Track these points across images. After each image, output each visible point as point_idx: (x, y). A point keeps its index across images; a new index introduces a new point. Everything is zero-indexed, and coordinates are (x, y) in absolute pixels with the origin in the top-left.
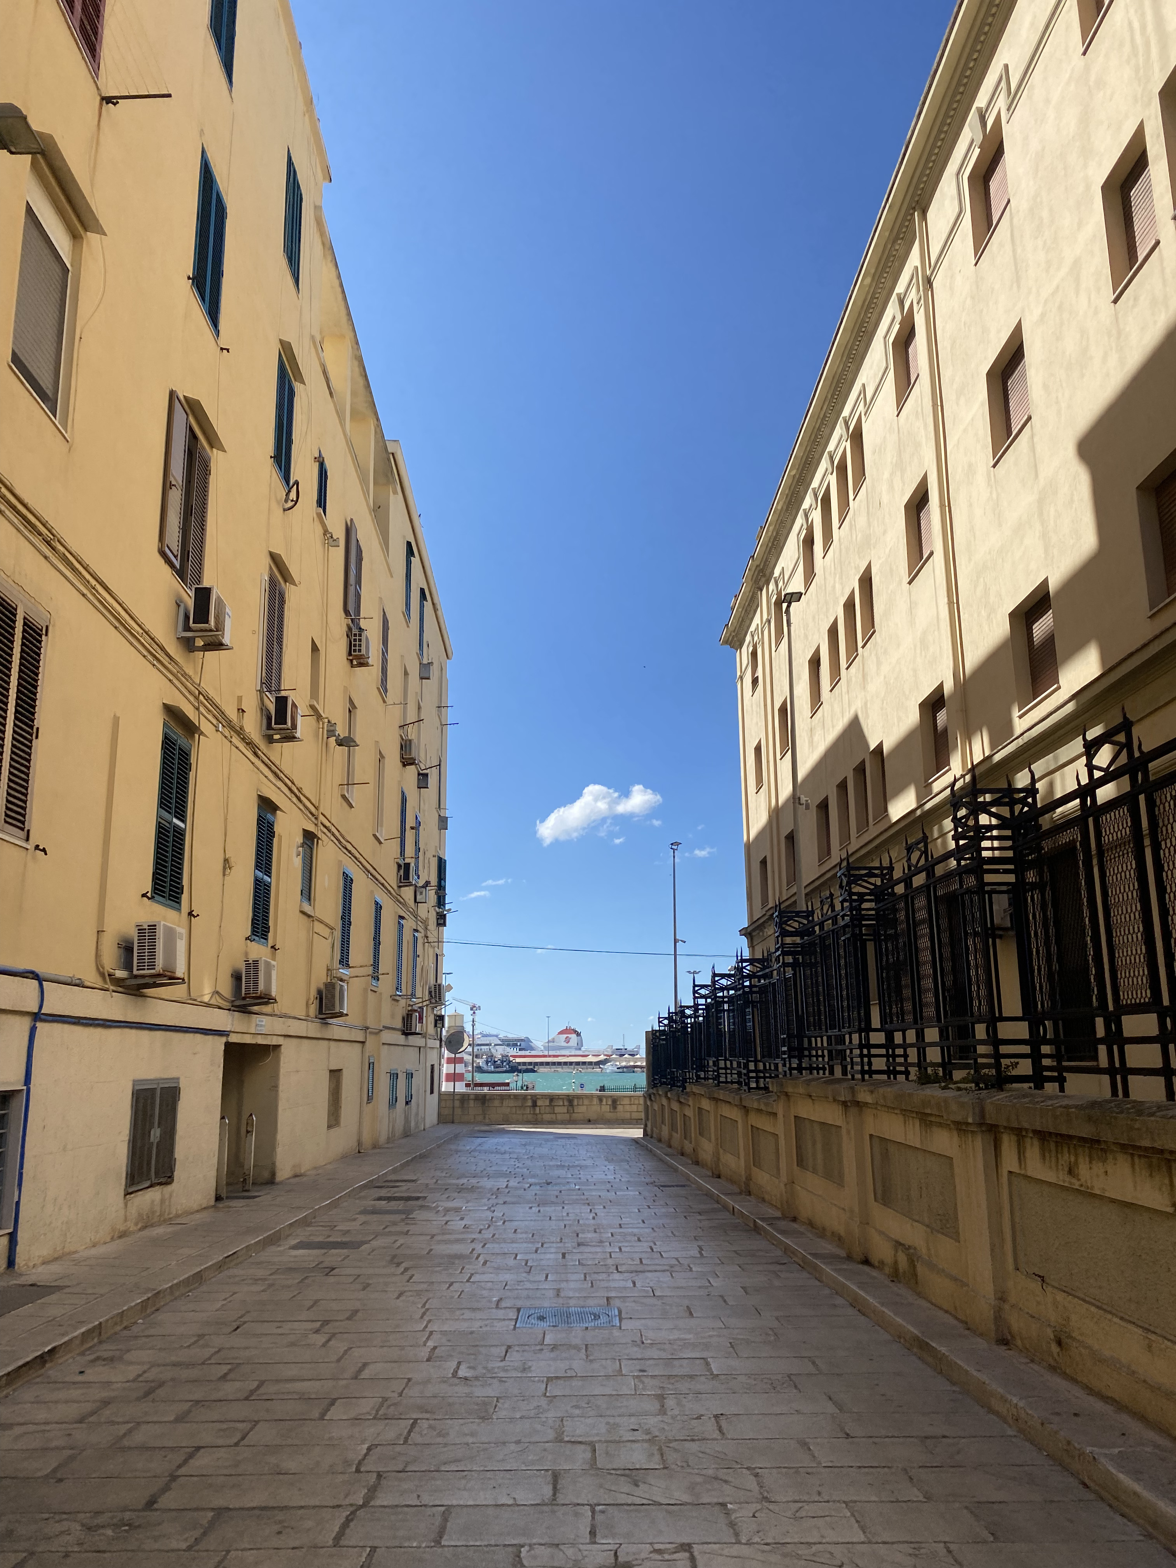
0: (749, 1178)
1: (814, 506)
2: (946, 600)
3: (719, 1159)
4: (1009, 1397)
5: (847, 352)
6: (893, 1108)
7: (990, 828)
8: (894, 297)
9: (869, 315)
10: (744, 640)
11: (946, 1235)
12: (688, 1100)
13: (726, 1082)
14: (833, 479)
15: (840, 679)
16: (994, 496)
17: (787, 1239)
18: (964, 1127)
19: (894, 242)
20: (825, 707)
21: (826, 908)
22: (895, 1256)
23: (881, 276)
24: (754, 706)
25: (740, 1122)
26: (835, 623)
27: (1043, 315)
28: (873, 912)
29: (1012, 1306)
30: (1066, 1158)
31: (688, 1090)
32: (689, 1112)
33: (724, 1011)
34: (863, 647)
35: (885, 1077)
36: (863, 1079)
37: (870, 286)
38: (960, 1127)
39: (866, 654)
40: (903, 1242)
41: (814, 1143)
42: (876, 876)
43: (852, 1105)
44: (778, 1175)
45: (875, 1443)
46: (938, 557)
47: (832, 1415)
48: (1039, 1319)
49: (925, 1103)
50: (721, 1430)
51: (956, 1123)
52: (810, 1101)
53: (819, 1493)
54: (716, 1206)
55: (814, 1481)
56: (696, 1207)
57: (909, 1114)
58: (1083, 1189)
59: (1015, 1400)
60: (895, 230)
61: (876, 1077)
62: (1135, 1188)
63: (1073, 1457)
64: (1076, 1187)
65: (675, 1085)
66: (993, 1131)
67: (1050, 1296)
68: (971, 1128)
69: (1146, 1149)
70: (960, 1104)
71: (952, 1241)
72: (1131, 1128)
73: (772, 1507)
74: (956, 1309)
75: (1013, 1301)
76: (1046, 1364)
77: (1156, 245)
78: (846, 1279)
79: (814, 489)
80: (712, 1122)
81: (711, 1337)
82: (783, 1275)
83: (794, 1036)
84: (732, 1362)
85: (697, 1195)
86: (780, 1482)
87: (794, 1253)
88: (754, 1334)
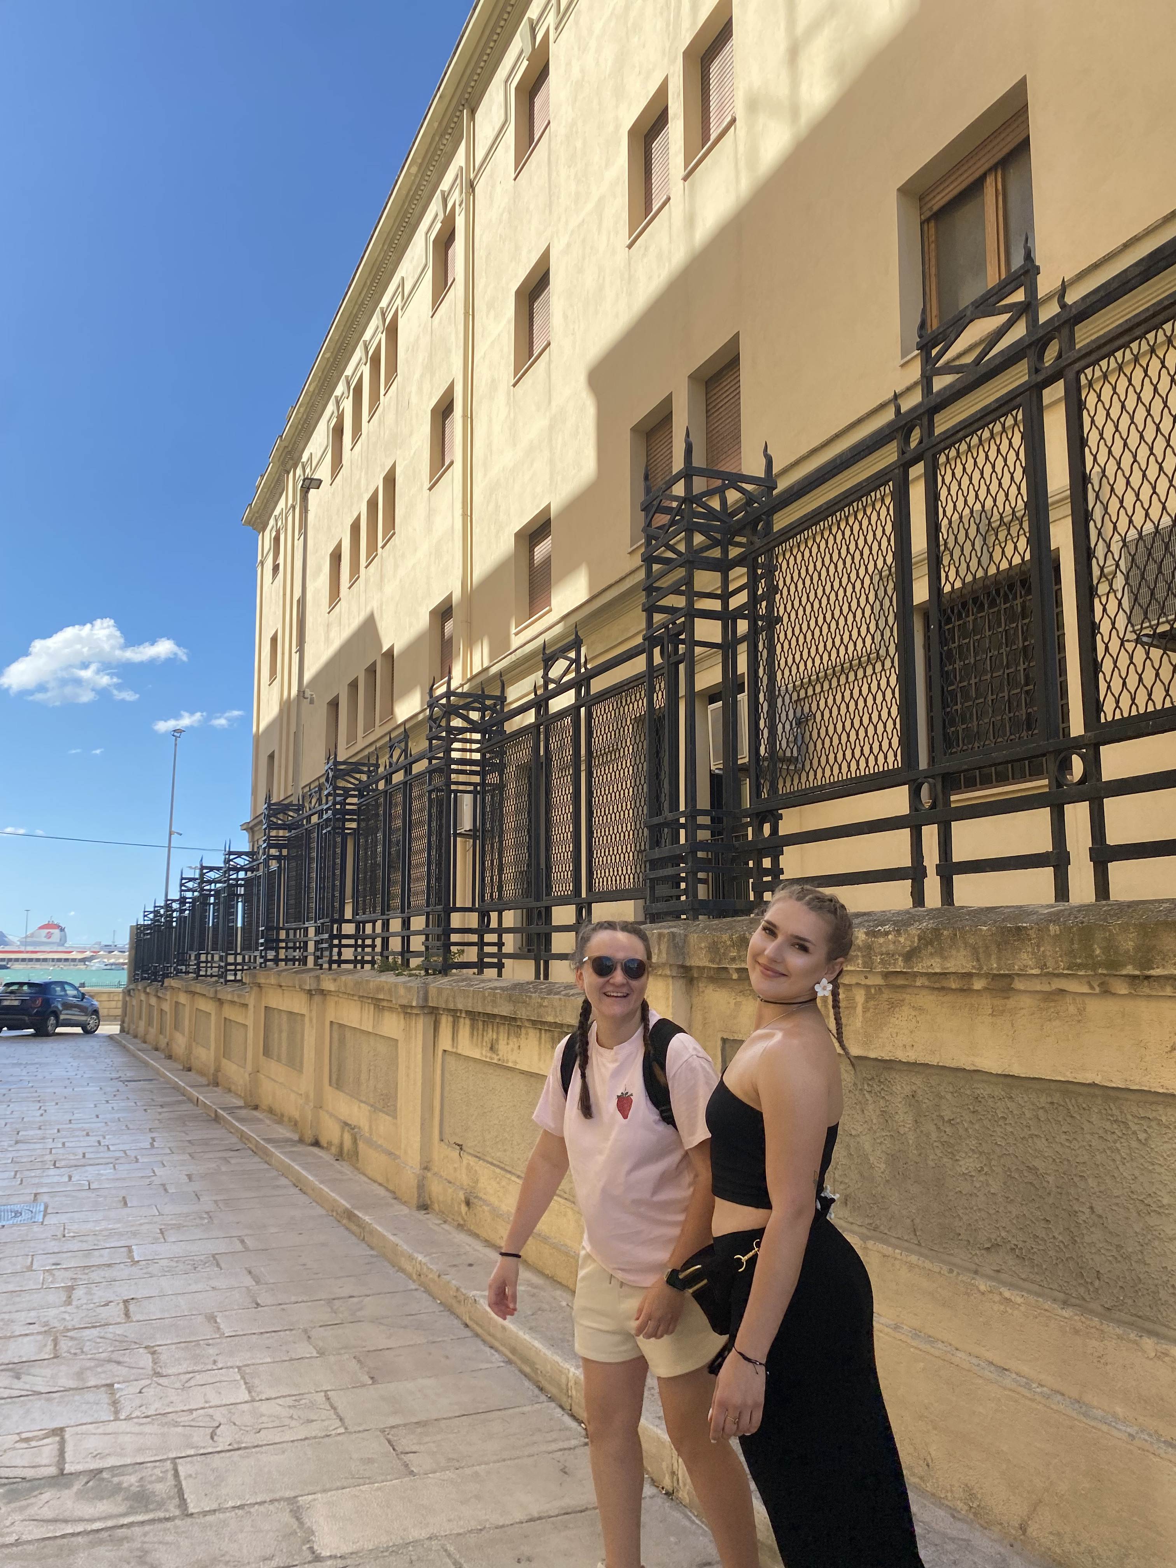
0: (218, 1070)
1: (346, 395)
2: (460, 512)
3: (190, 1053)
4: (416, 1255)
5: (388, 241)
6: (353, 995)
7: (463, 730)
8: (438, 193)
10: (267, 524)
11: (387, 1114)
12: (166, 995)
13: (206, 976)
14: (366, 370)
15: (359, 577)
16: (512, 415)
17: (243, 1126)
18: (409, 1011)
19: (442, 136)
20: (342, 606)
21: (314, 801)
22: (342, 1136)
23: (427, 168)
24: (273, 594)
25: (213, 1013)
26: (358, 518)
27: (568, 245)
28: (355, 807)
29: (435, 1174)
30: (490, 1035)
31: (166, 984)
32: (166, 1007)
34: (383, 547)
35: (351, 966)
36: (330, 969)
37: (416, 176)
38: (406, 1010)
39: (384, 555)
40: (350, 1122)
41: (281, 1032)
42: (363, 772)
43: (317, 993)
44: (244, 1067)
45: (283, 1309)
46: (458, 467)
47: (247, 1288)
48: (454, 1184)
49: (379, 989)
50: (127, 1314)
51: (403, 1007)
52: (279, 991)
53: (215, 1362)
54: (181, 1098)
55: (211, 1351)
56: (160, 1100)
57: (365, 1000)
58: (500, 1063)
59: (420, 1257)
60: (444, 124)
61: (343, 966)
62: (540, 1060)
63: (459, 1302)
64: (495, 1061)
65: (155, 980)
66: (433, 1012)
67: (465, 1162)
68: (415, 1011)
69: (550, 1024)
70: (409, 989)
71: (389, 1118)
72: (541, 1006)
73: (161, 1381)
74: (388, 1180)
75: (436, 1169)
76: (456, 1223)
77: (669, 199)
78: (294, 1161)
79: (347, 377)
80: (187, 1015)
81: (141, 1224)
82: (233, 1161)
83: (273, 928)
84: (157, 1247)
85: (163, 1088)
86: (177, 1356)
87: (248, 1140)
88: (188, 1219)
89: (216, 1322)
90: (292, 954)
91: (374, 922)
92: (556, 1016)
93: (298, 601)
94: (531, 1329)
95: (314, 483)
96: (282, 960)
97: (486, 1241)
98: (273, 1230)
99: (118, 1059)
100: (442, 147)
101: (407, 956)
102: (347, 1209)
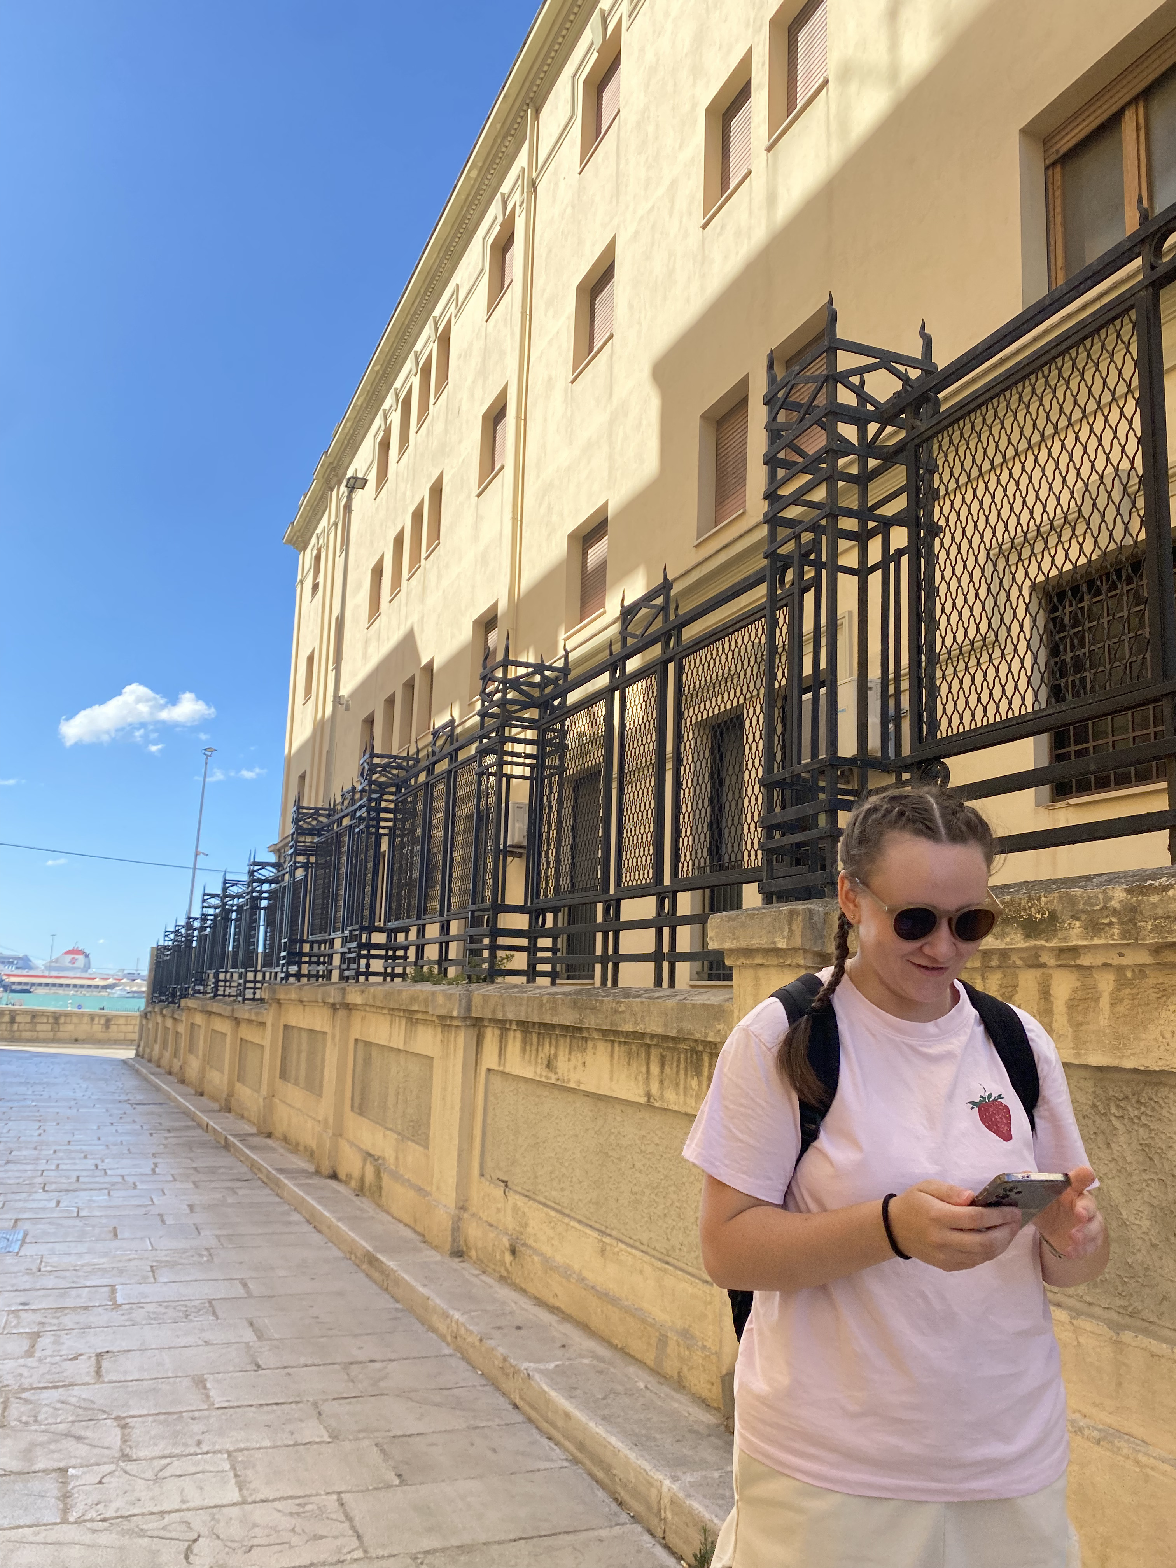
0: (231, 1095)
1: (394, 408)
2: (510, 515)
3: (204, 1076)
4: (451, 1312)
5: (444, 249)
6: (383, 1008)
8: (499, 196)
9: (472, 212)
10: (309, 543)
11: (417, 1143)
12: (182, 1016)
13: (224, 996)
14: (416, 381)
15: (400, 591)
16: (569, 413)
17: (256, 1155)
18: (448, 1022)
19: (505, 137)
20: (383, 620)
21: (346, 802)
22: (363, 1168)
23: (488, 170)
24: (312, 613)
25: (229, 1034)
26: (402, 531)
27: (637, 233)
28: (391, 805)
29: (473, 1215)
30: (547, 1049)
31: (182, 1006)
32: (182, 1029)
33: (232, 920)
34: (426, 559)
35: (381, 979)
36: (357, 980)
37: (476, 179)
38: (445, 1022)
39: (428, 566)
40: (372, 1152)
41: (299, 1052)
42: (401, 767)
43: (342, 1007)
44: (258, 1091)
45: (289, 1374)
46: (509, 472)
47: (247, 1343)
48: (497, 1228)
49: (414, 999)
50: (98, 1372)
51: (442, 1018)
52: (301, 1008)
53: (199, 1443)
54: (190, 1123)
55: (197, 1427)
56: (167, 1123)
57: (396, 1013)
58: (559, 1083)
59: (457, 1315)
60: (506, 127)
61: (372, 979)
62: (611, 1079)
63: (507, 1375)
64: (553, 1081)
65: (173, 1002)
66: (477, 1024)
67: (511, 1201)
68: (456, 1023)
69: (627, 1034)
70: (449, 997)
71: (421, 1148)
72: (615, 1012)
73: (129, 1467)
74: (415, 1221)
75: (473, 1209)
76: (497, 1275)
77: (750, 172)
78: (308, 1194)
79: (396, 389)
80: (202, 1037)
81: (130, 1260)
82: (241, 1192)
83: (296, 941)
84: (143, 1288)
85: (173, 1113)
86: (153, 1433)
87: (259, 1169)
88: (184, 1256)
89: (205, 1387)
90: (314, 969)
91: (407, 930)
92: (636, 1024)
93: (337, 618)
94: (604, 1418)
95: (359, 483)
96: (304, 976)
97: (536, 1298)
98: (282, 1273)
99: (131, 1082)
100: (504, 149)
101: (444, 964)
102: (368, 1252)
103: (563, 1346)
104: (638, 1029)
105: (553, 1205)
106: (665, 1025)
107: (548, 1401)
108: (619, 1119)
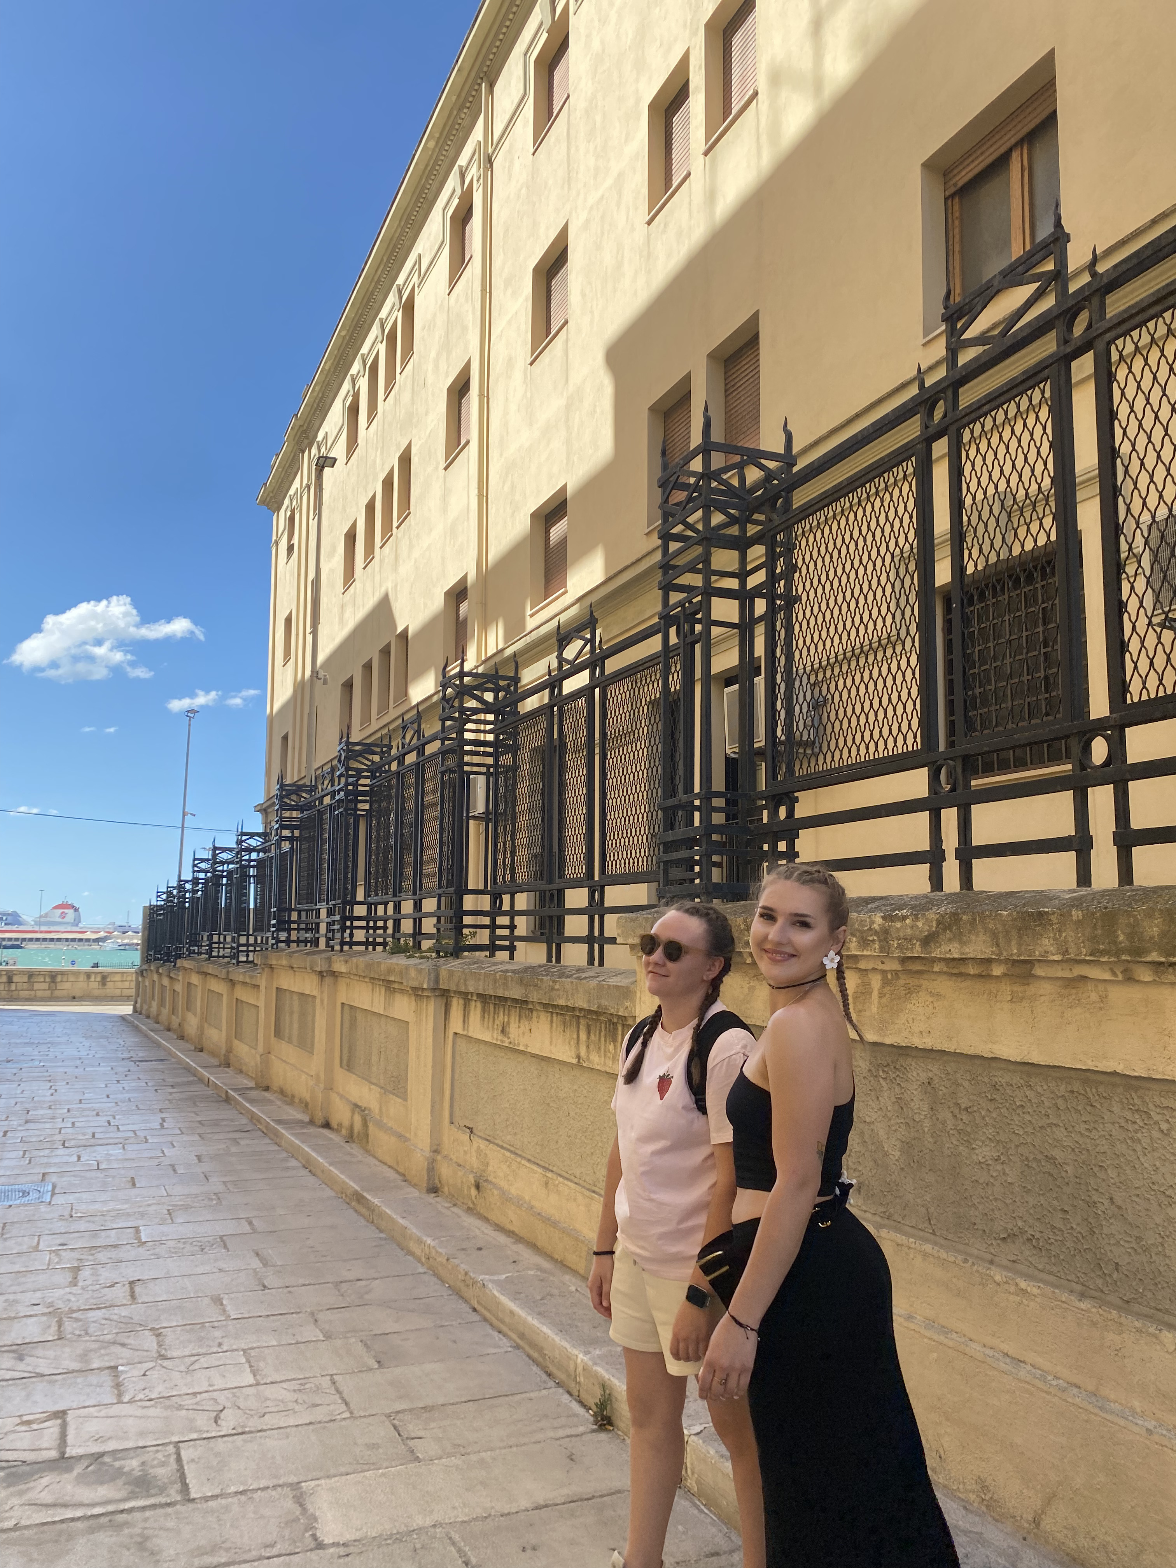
0: (229, 1050)
1: (362, 373)
2: (476, 491)
3: (202, 1033)
4: (425, 1239)
5: (405, 218)
6: (364, 977)
7: (475, 711)
8: (456, 168)
9: (431, 182)
10: (282, 503)
11: (397, 1096)
12: (178, 975)
13: (218, 957)
14: (382, 348)
15: (373, 558)
16: (529, 395)
17: (254, 1107)
18: (420, 993)
19: (460, 110)
20: (357, 584)
21: (326, 782)
22: (352, 1117)
23: (445, 142)
24: (288, 575)
25: (225, 994)
26: (373, 498)
27: (587, 221)
28: (367, 788)
29: (445, 1157)
30: (501, 1018)
31: (178, 965)
32: (178, 987)
33: (223, 885)
34: (398, 528)
35: (363, 948)
36: (342, 950)
37: (434, 150)
38: (417, 992)
39: (399, 536)
40: (360, 1104)
41: (292, 1013)
42: (375, 753)
43: (328, 975)
44: (255, 1048)
45: (290, 1292)
46: (474, 446)
47: (255, 1270)
48: (464, 1167)
49: (390, 971)
50: (133, 1296)
51: (414, 989)
52: (291, 972)
53: (220, 1345)
54: (191, 1079)
55: (218, 1333)
56: (170, 1080)
57: (376, 982)
58: (511, 1046)
59: (429, 1241)
60: (462, 98)
61: (355, 948)
62: (551, 1043)
63: (468, 1286)
64: (506, 1044)
65: (169, 961)
66: (445, 995)
67: (475, 1145)
68: (426, 994)
69: (562, 1008)
70: (420, 971)
71: (400, 1100)
72: (553, 989)
73: (166, 1363)
74: (398, 1163)
75: (445, 1153)
76: (465, 1207)
77: (689, 174)
78: (303, 1142)
79: (363, 355)
80: (199, 996)
81: (149, 1205)
82: (243, 1142)
83: (285, 910)
84: (164, 1228)
85: (174, 1069)
86: (182, 1338)
87: (259, 1121)
88: (196, 1200)
89: (222, 1304)
90: (304, 935)
91: (386, 904)
92: (568, 999)
93: (313, 581)
94: (539, 1314)
95: (329, 462)
96: (294, 941)
97: (496, 1225)
98: (281, 1212)
99: (131, 1039)
100: (460, 121)
101: (419, 938)
102: (356, 1191)
103: (514, 1262)
104: (569, 1004)
105: (509, 1147)
106: (589, 1001)
107: (498, 1303)
108: (557, 1076)
